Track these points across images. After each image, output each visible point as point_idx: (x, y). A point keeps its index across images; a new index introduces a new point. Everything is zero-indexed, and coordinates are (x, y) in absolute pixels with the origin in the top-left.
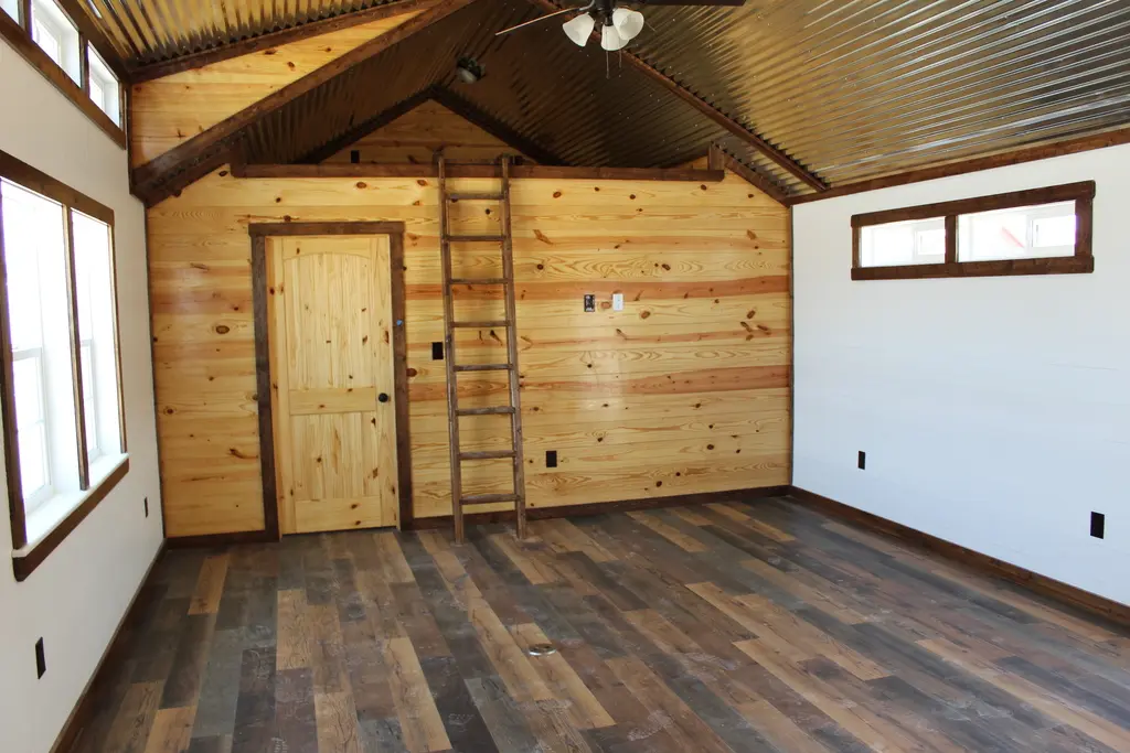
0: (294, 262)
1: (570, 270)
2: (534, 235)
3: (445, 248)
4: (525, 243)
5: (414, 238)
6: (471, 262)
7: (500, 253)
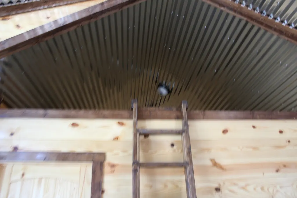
0: (19, 184)
1: (242, 191)
2: (210, 163)
3: (135, 172)
4: (204, 170)
5: (113, 166)
6: (159, 186)
7: (183, 178)
